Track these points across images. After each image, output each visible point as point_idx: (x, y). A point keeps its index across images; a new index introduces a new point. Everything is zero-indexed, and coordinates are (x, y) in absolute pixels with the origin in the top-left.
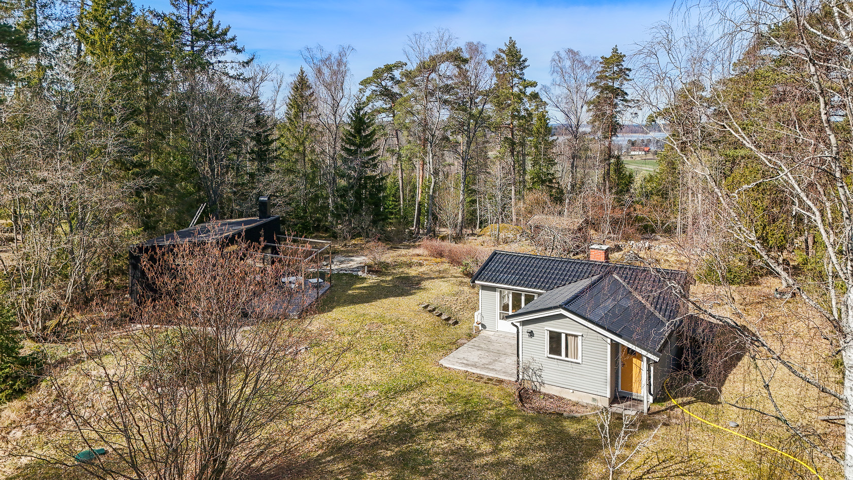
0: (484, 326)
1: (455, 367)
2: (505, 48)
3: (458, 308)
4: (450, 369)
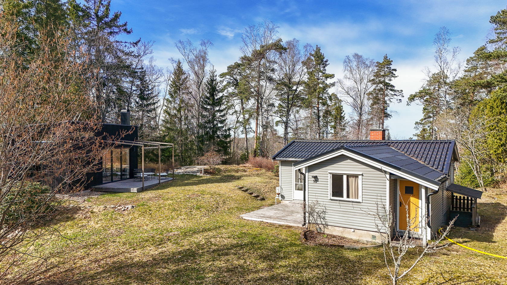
0: (283, 197)
1: (253, 219)
2: (313, 53)
3: (266, 190)
4: (248, 220)
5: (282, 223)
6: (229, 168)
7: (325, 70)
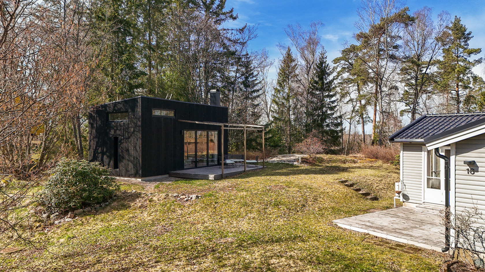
0: (406, 198)
1: (352, 228)
2: (451, 25)
3: (381, 187)
4: (345, 230)
5: (402, 240)
6: (335, 158)
7: (468, 45)
